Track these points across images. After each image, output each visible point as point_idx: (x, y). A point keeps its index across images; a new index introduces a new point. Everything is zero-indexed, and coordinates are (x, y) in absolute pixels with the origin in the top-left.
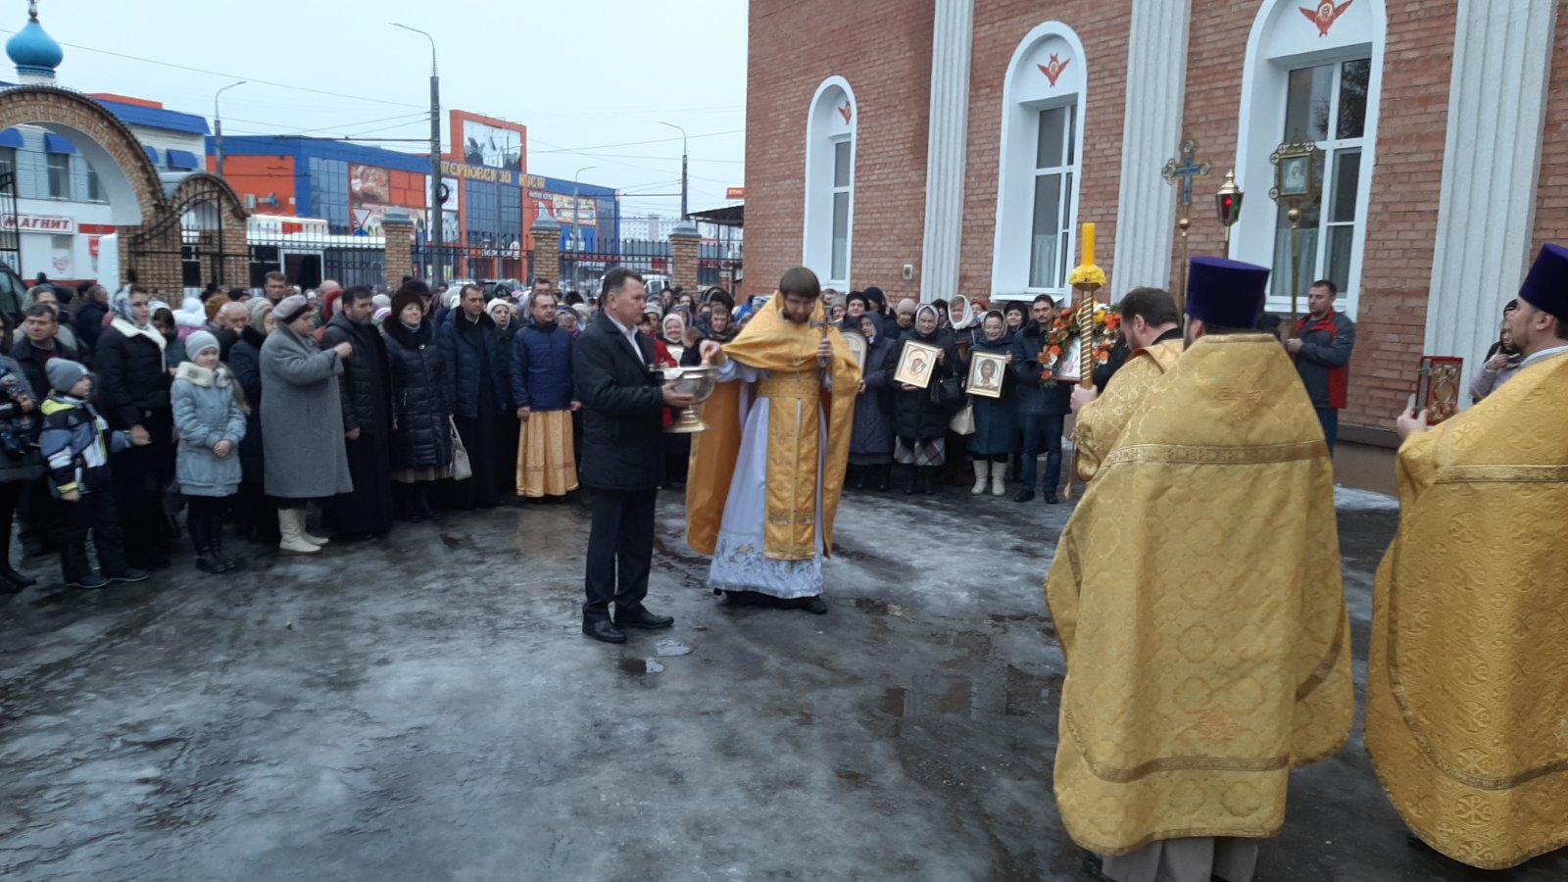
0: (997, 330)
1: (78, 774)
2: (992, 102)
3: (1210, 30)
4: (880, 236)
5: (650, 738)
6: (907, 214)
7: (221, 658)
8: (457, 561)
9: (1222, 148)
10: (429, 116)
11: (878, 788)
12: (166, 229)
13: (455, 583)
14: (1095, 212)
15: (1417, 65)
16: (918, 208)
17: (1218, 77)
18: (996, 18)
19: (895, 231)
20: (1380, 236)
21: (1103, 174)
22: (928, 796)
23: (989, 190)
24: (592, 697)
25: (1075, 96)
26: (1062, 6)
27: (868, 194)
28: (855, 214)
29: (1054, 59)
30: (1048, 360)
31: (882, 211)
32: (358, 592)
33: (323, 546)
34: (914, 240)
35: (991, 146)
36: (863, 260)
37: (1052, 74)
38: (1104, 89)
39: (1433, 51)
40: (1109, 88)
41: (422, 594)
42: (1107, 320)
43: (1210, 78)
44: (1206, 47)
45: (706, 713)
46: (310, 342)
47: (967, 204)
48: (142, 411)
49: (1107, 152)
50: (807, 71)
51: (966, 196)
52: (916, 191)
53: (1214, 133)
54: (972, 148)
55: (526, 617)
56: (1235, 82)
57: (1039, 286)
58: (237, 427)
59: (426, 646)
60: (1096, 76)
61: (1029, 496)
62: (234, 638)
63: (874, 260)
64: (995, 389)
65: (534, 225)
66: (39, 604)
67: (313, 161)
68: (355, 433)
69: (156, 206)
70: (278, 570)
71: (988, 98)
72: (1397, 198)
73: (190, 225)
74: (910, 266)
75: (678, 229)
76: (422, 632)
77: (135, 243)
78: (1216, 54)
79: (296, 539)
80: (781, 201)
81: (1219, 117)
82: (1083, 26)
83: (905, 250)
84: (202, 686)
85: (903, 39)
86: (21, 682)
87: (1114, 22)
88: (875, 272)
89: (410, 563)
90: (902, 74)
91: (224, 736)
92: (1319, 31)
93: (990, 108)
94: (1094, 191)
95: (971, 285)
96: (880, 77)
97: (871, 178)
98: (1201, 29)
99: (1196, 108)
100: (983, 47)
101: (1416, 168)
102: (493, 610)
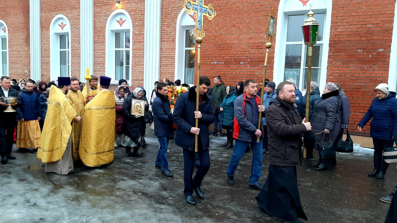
3: (98, 22)
4: (17, 64)
6: (25, 58)
9: (102, 48)
14: (75, 60)
15: (138, 34)
16: (28, 56)
17: (101, 32)
18: (47, 12)
19: (22, 63)
20: (134, 69)
21: (76, 52)
22: (39, 180)
23: (48, 54)
25: (68, 33)
26: (63, 11)
27: (13, 52)
28: (9, 57)
29: (62, 23)
31: (18, 57)
34: (28, 65)
35: (47, 43)
36: (13, 70)
38: (75, 32)
39: (141, 32)
43: (99, 33)
44: (97, 26)
47: (42, 57)
49: (77, 47)
51: (41, 54)
52: (27, 52)
53: (101, 45)
54: (42, 43)
56: (104, 34)
60: (73, 29)
63: (16, 70)
71: (46, 31)
72: (137, 61)
74: (27, 72)
78: (99, 27)
81: (101, 41)
82: (69, 17)
83: (25, 68)
85: (21, 13)
87: (76, 17)
88: (16, 73)
90: (21, 22)
92: (120, 26)
93: (47, 33)
94: (75, 55)
95: (45, 77)
96: (14, 22)
97: (13, 48)
98: (96, 21)
99: (96, 39)
100: (43, 18)
101: (140, 55)
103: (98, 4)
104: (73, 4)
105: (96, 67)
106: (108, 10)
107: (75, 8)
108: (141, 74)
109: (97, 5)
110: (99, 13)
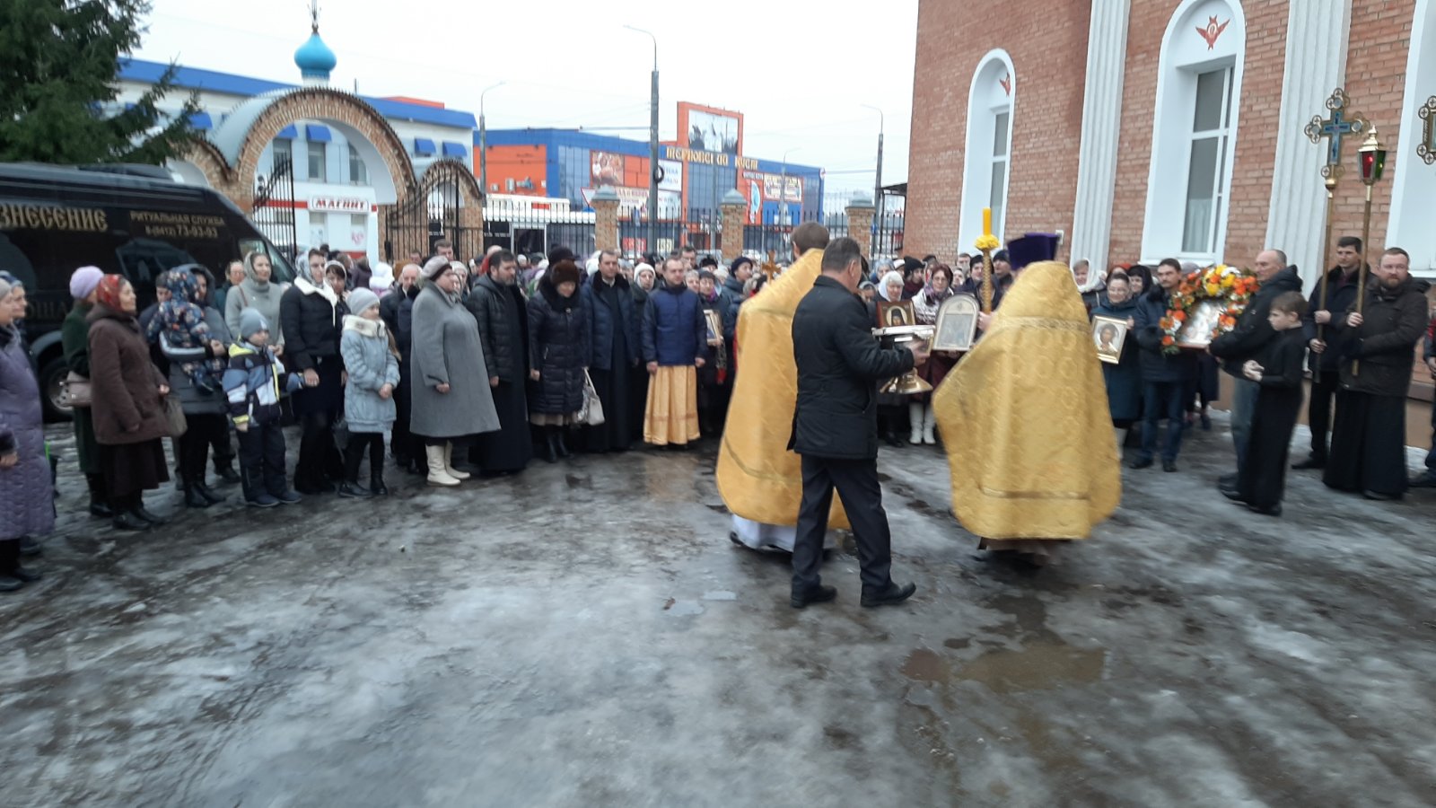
0: (1121, 293)
1: (174, 667)
2: (1149, 67)
4: (1034, 203)
5: (660, 678)
6: (1062, 180)
7: (334, 573)
8: (570, 499)
9: (1387, 106)
11: (861, 750)
12: (416, 206)
13: (559, 518)
14: (1250, 175)
16: (1071, 175)
17: (1385, 32)
19: (1048, 198)
21: (1260, 136)
22: (908, 763)
23: (1142, 155)
24: (626, 634)
25: (1233, 57)
27: (1024, 162)
28: (1011, 182)
29: (1213, 21)
30: (1170, 325)
31: (1036, 178)
32: (473, 522)
33: (462, 480)
34: (1067, 206)
35: (1145, 111)
36: (1016, 226)
37: (1210, 38)
38: (1263, 49)
40: (1267, 48)
41: (526, 527)
42: (1236, 285)
43: (1375, 34)
45: (723, 659)
46: (454, 299)
47: (1119, 170)
48: (314, 358)
49: (1264, 114)
50: (970, 47)
51: (1119, 161)
52: (1070, 157)
53: (1379, 90)
54: (1126, 114)
55: (603, 554)
56: (1403, 36)
57: (1193, 250)
58: (394, 373)
59: (503, 574)
60: (1255, 36)
61: (1147, 463)
62: (357, 555)
63: (1026, 226)
64: (1114, 354)
65: (723, 201)
66: (220, 518)
67: (561, 149)
68: (496, 380)
69: (409, 188)
70: (419, 500)
71: (1144, 62)
73: (436, 203)
74: (1061, 232)
75: (853, 202)
76: (508, 562)
77: (392, 218)
78: (1379, 8)
79: (441, 473)
80: (942, 172)
81: (1383, 74)
83: (1057, 216)
84: (306, 598)
85: (1062, 10)
86: (171, 584)
89: (528, 499)
90: (1060, 44)
93: (1146, 74)
94: (1250, 152)
95: (1121, 250)
96: (1039, 47)
97: (1027, 146)
99: (1358, 66)
100: (1140, 13)
102: (578, 545)
105: (1346, 198)
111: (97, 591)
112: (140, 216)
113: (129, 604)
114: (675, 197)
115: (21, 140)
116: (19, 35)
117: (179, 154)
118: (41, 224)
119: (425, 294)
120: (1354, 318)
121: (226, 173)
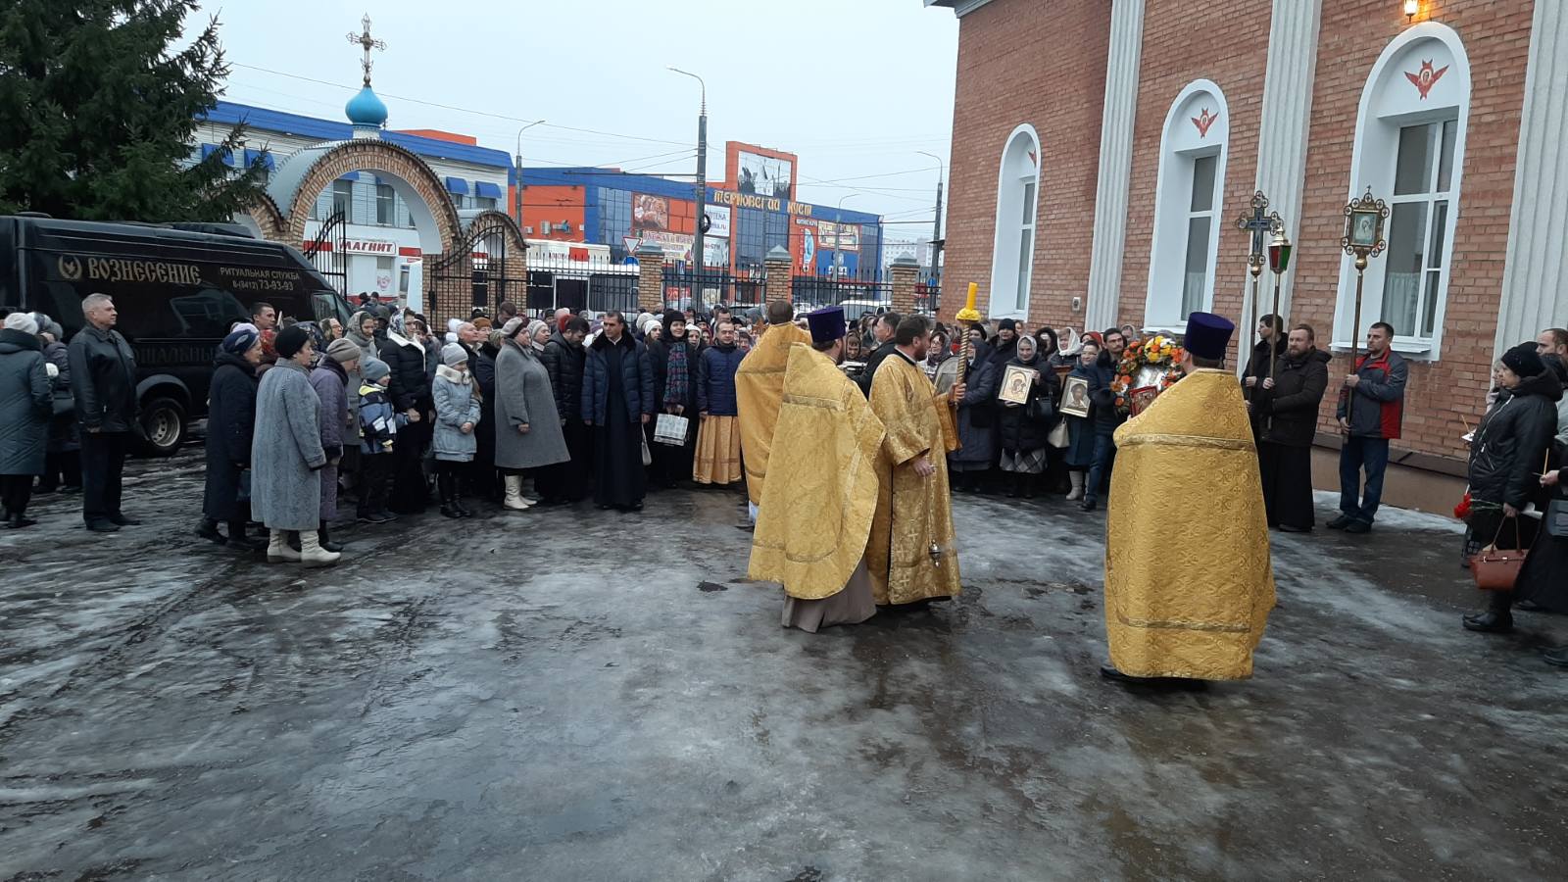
0: (1092, 356)
1: (347, 613)
2: (1151, 151)
3: (1330, 91)
4: (1055, 270)
6: (1079, 251)
7: (443, 565)
8: (622, 521)
9: (1336, 198)
10: (696, 153)
11: (826, 657)
12: (461, 258)
13: (614, 533)
14: (1231, 253)
15: (1494, 127)
16: (1087, 247)
17: (1336, 133)
18: (1157, 75)
19: (1068, 267)
20: (1460, 282)
23: (1146, 231)
24: (671, 600)
25: (1219, 147)
26: (1211, 65)
27: (1049, 232)
28: (1035, 250)
29: (1205, 113)
31: (1057, 247)
32: (544, 534)
33: (532, 505)
34: (1082, 275)
35: (1148, 191)
36: (1042, 292)
37: (1203, 127)
38: (1244, 141)
39: (1505, 116)
40: (1246, 141)
41: (588, 538)
42: (1173, 354)
43: (1329, 134)
44: (1324, 107)
47: (1128, 243)
49: (1243, 199)
50: (1002, 119)
51: (1127, 236)
52: (1086, 230)
53: (1330, 185)
54: (1134, 192)
55: (652, 555)
56: (1349, 139)
58: (475, 414)
60: (1237, 130)
62: (456, 554)
63: (1049, 292)
65: (768, 256)
67: (601, 190)
69: (454, 239)
70: (497, 519)
71: (1149, 146)
72: (1475, 248)
74: (1078, 299)
75: (898, 260)
76: (577, 559)
77: (437, 269)
78: (1333, 112)
79: (515, 499)
80: (975, 237)
81: (1334, 170)
82: (1227, 84)
83: (1075, 285)
84: (428, 578)
85: (1081, 92)
87: (1253, 81)
88: (1049, 303)
90: (1079, 123)
91: (435, 601)
92: (1420, 94)
93: (1150, 156)
94: (1233, 233)
95: (1128, 317)
96: (1061, 125)
97: (1050, 217)
98: (1323, 89)
99: (1315, 161)
100: (1145, 101)
101: (1491, 221)
102: (632, 550)
103: (1337, 14)
104: (1247, 30)
105: (1305, 277)
106: (1372, 34)
107: (1253, 48)
108: (1487, 308)
109: (1336, 18)
110: (1339, 50)
111: (263, 573)
112: (228, 272)
113: (293, 580)
114: (722, 243)
115: (111, 196)
116: (110, 99)
117: (244, 209)
118: (147, 278)
119: (505, 350)
120: (1267, 382)
121: (279, 222)
